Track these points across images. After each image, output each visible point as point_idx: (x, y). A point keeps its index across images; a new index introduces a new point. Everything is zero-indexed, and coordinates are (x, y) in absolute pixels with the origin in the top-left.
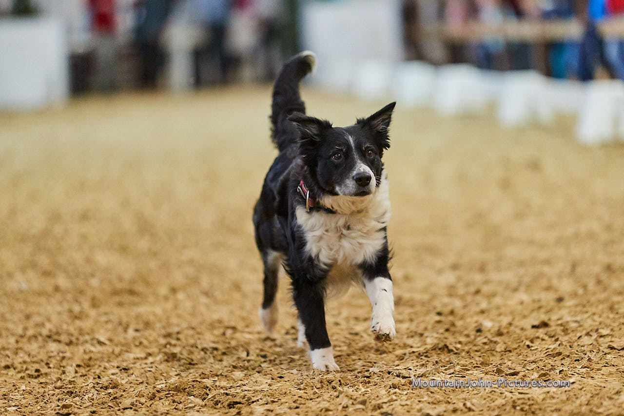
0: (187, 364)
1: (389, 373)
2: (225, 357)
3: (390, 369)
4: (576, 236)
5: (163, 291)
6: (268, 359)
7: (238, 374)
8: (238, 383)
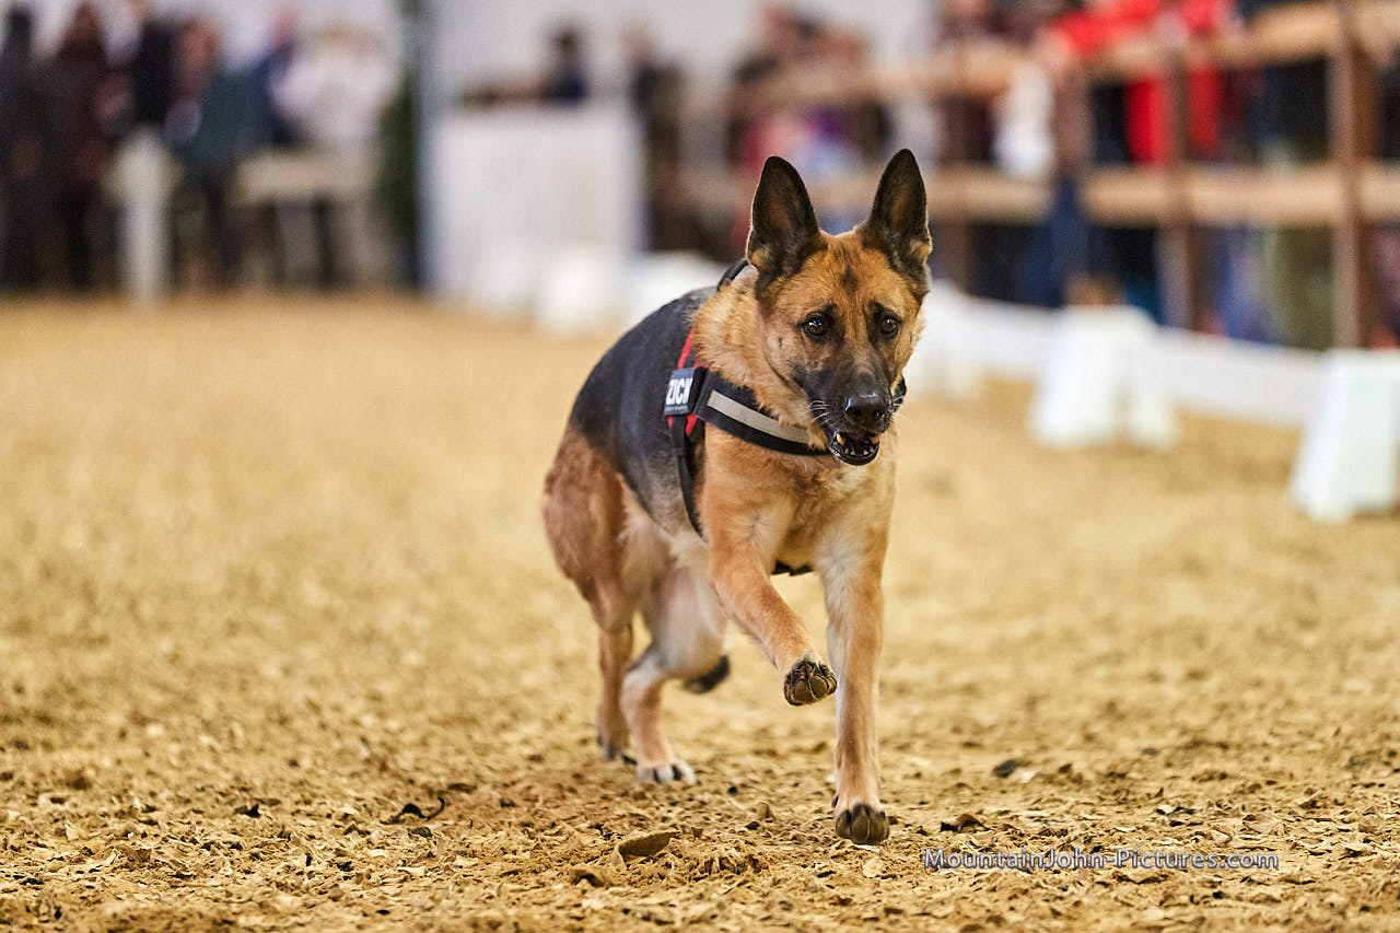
0: (173, 876)
1: (626, 911)
2: (257, 865)
3: (629, 905)
4: (1036, 637)
5: (116, 719)
6: (353, 872)
7: (286, 900)
8: (287, 921)
